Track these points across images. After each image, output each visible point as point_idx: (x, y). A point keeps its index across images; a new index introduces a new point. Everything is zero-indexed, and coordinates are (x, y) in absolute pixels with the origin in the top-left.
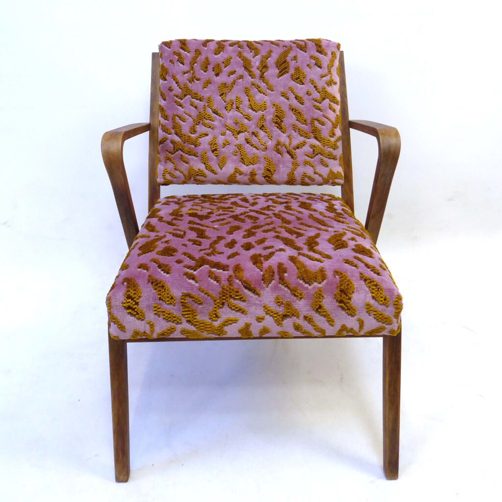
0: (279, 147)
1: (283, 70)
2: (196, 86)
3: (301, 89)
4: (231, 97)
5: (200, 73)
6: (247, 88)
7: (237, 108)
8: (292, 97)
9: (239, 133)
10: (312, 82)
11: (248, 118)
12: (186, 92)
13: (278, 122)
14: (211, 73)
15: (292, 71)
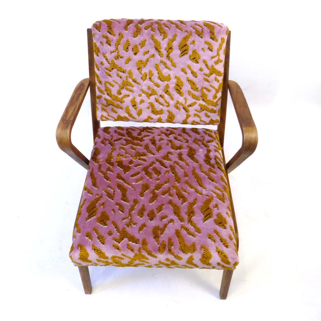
0: (178, 105)
1: (183, 52)
2: (120, 63)
3: (196, 67)
4: (145, 70)
5: (122, 52)
6: (157, 65)
7: (150, 78)
8: (189, 72)
9: (151, 95)
10: (204, 62)
11: (158, 86)
12: (114, 66)
13: (178, 88)
14: (131, 53)
15: (190, 52)
